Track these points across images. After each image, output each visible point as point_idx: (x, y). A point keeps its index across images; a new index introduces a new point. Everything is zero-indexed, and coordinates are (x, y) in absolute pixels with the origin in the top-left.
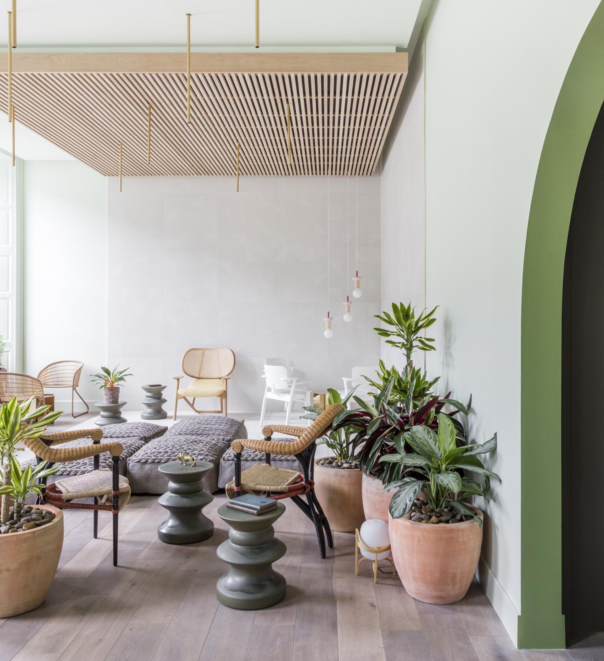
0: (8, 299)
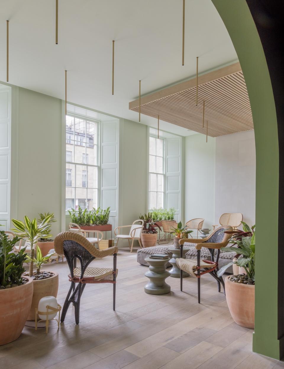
0: (178, 193)
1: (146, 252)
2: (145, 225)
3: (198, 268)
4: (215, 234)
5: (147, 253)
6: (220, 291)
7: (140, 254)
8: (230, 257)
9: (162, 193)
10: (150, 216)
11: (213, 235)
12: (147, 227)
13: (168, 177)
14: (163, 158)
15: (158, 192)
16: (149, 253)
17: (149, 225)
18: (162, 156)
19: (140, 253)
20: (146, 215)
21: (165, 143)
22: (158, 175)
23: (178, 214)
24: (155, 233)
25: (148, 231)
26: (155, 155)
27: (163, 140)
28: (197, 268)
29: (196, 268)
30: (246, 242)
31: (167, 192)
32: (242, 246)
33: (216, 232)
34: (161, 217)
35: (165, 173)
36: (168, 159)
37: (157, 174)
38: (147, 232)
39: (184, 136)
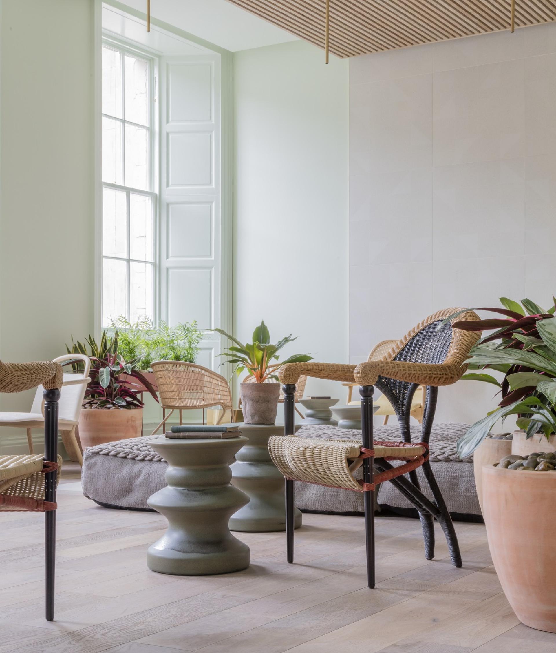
0: (211, 268)
1: (121, 455)
2: (94, 374)
3: (366, 456)
4: (411, 345)
5: (125, 458)
6: (431, 555)
7: (95, 464)
8: (446, 455)
9: (149, 266)
10: (108, 346)
11: (403, 350)
12: (105, 381)
13: (171, 207)
14: (151, 130)
15: (131, 263)
16: (133, 459)
17: (112, 374)
18: (147, 125)
19: (98, 459)
20: (92, 342)
21: (156, 75)
22: (132, 196)
23: (211, 349)
24: (135, 405)
25: (104, 399)
26: (121, 117)
27: (151, 61)
28: (362, 453)
29: (358, 454)
30: (552, 334)
31: (166, 263)
32: (539, 347)
33: (414, 337)
34: (149, 355)
35: (157, 191)
36: (168, 134)
37: (128, 191)
38: (103, 404)
39: (232, 49)
